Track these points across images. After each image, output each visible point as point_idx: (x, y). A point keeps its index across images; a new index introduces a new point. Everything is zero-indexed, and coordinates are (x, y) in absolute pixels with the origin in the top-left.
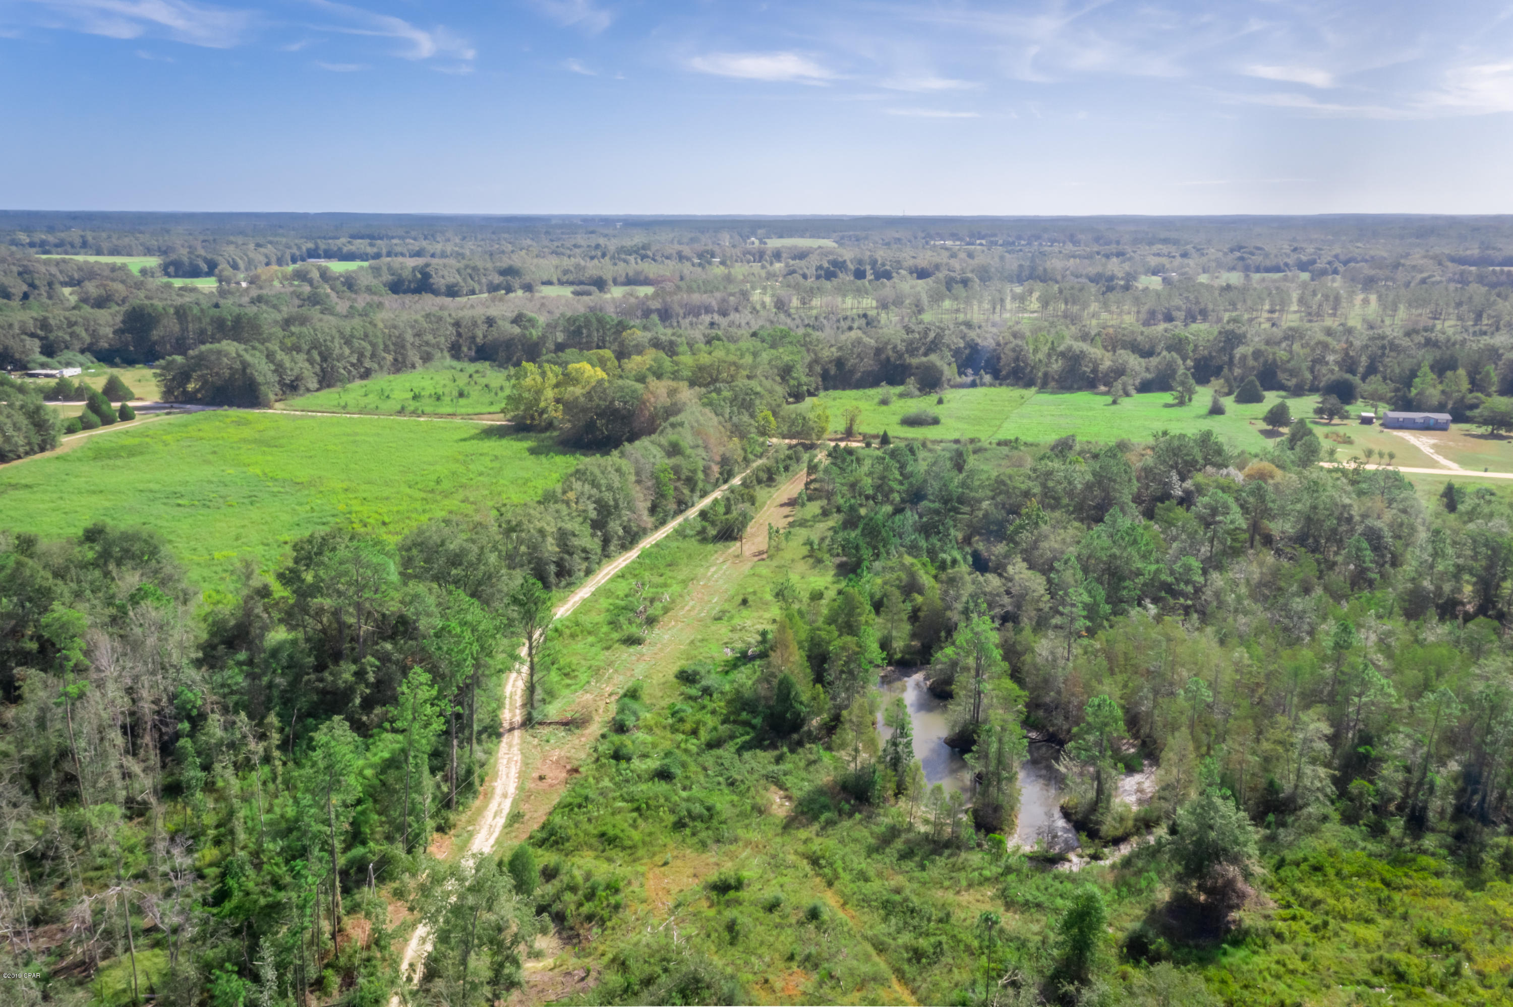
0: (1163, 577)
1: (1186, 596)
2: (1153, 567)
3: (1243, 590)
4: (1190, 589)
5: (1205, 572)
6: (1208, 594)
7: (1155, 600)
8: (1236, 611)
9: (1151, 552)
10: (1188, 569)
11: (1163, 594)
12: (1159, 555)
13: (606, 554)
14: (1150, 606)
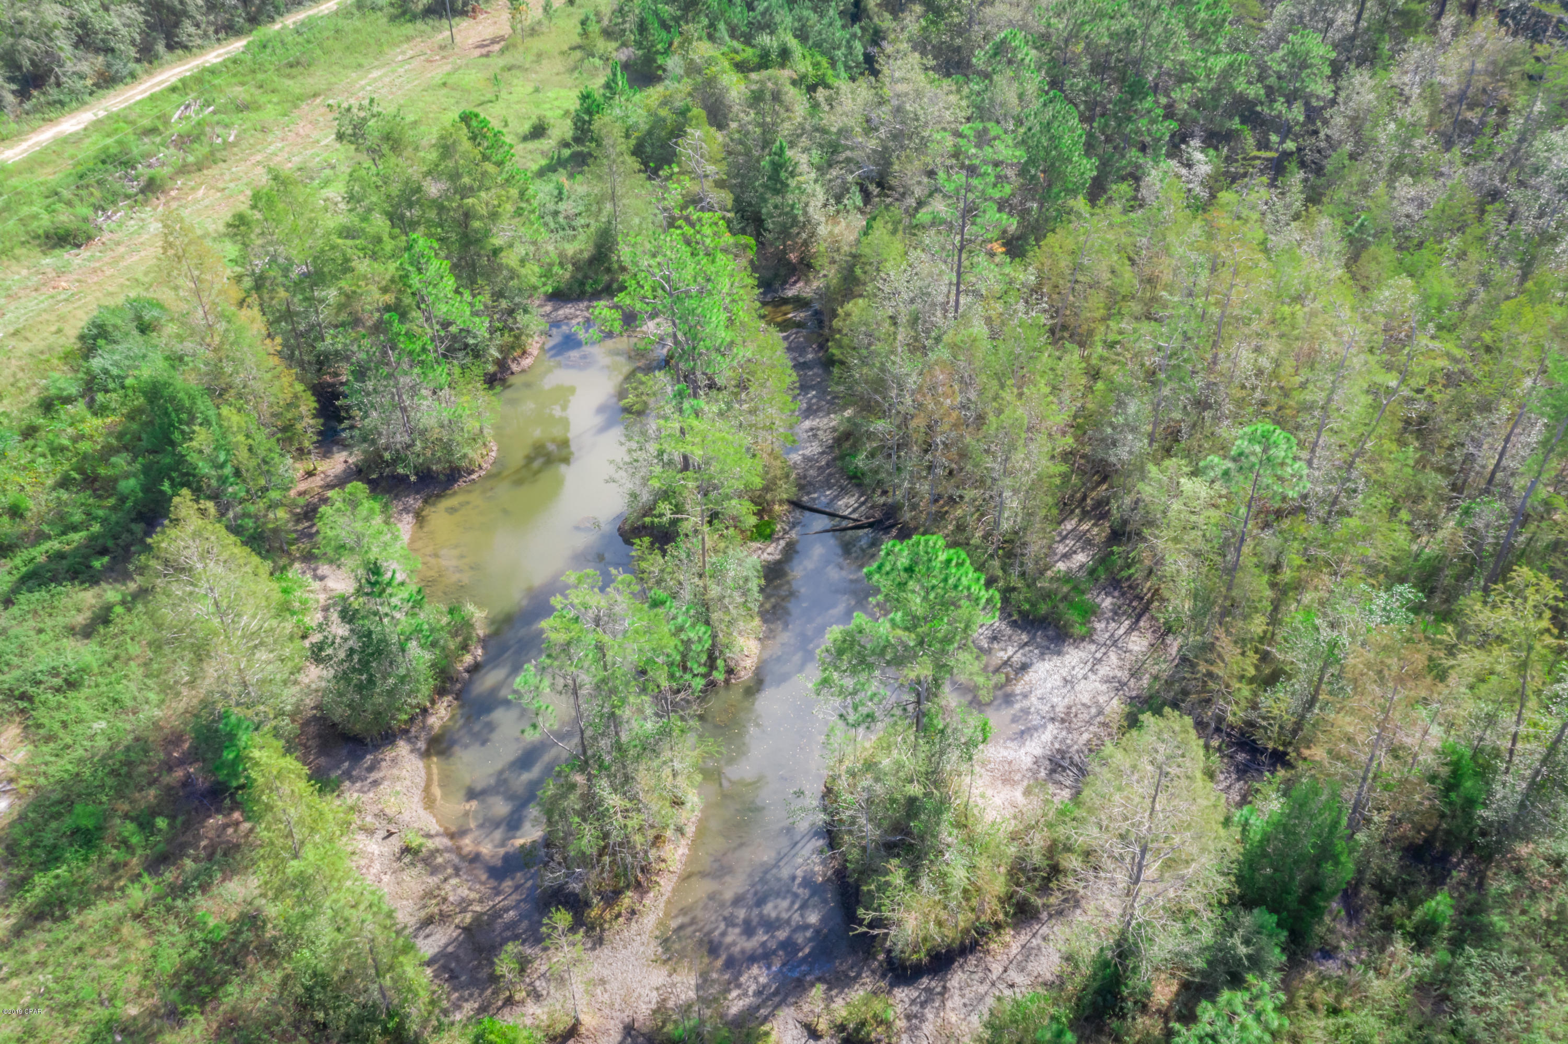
0: (1240, 85)
1: (1286, 131)
2: (1219, 63)
3: (1418, 111)
4: (1297, 113)
5: (1337, 70)
6: (1338, 121)
7: (1213, 139)
8: (1397, 167)
9: (1218, 25)
10: (1301, 63)
11: (1236, 124)
12: (1239, 31)
13: (146, 54)
14: (1198, 156)
